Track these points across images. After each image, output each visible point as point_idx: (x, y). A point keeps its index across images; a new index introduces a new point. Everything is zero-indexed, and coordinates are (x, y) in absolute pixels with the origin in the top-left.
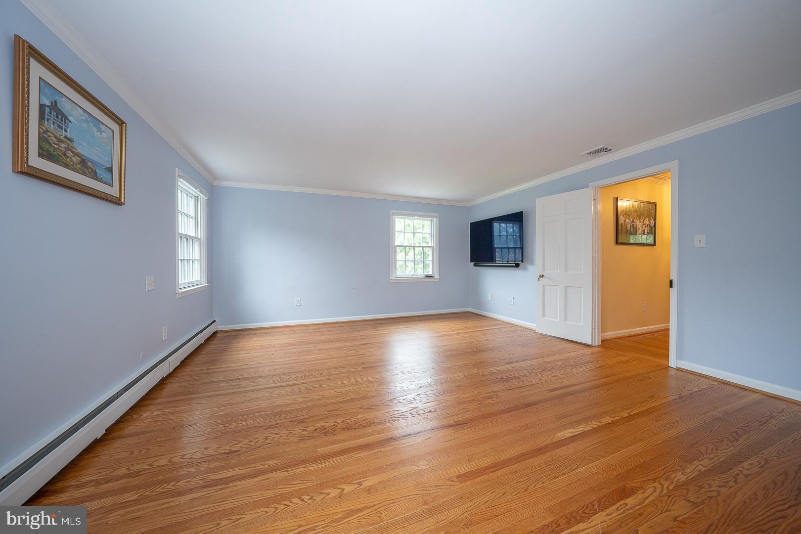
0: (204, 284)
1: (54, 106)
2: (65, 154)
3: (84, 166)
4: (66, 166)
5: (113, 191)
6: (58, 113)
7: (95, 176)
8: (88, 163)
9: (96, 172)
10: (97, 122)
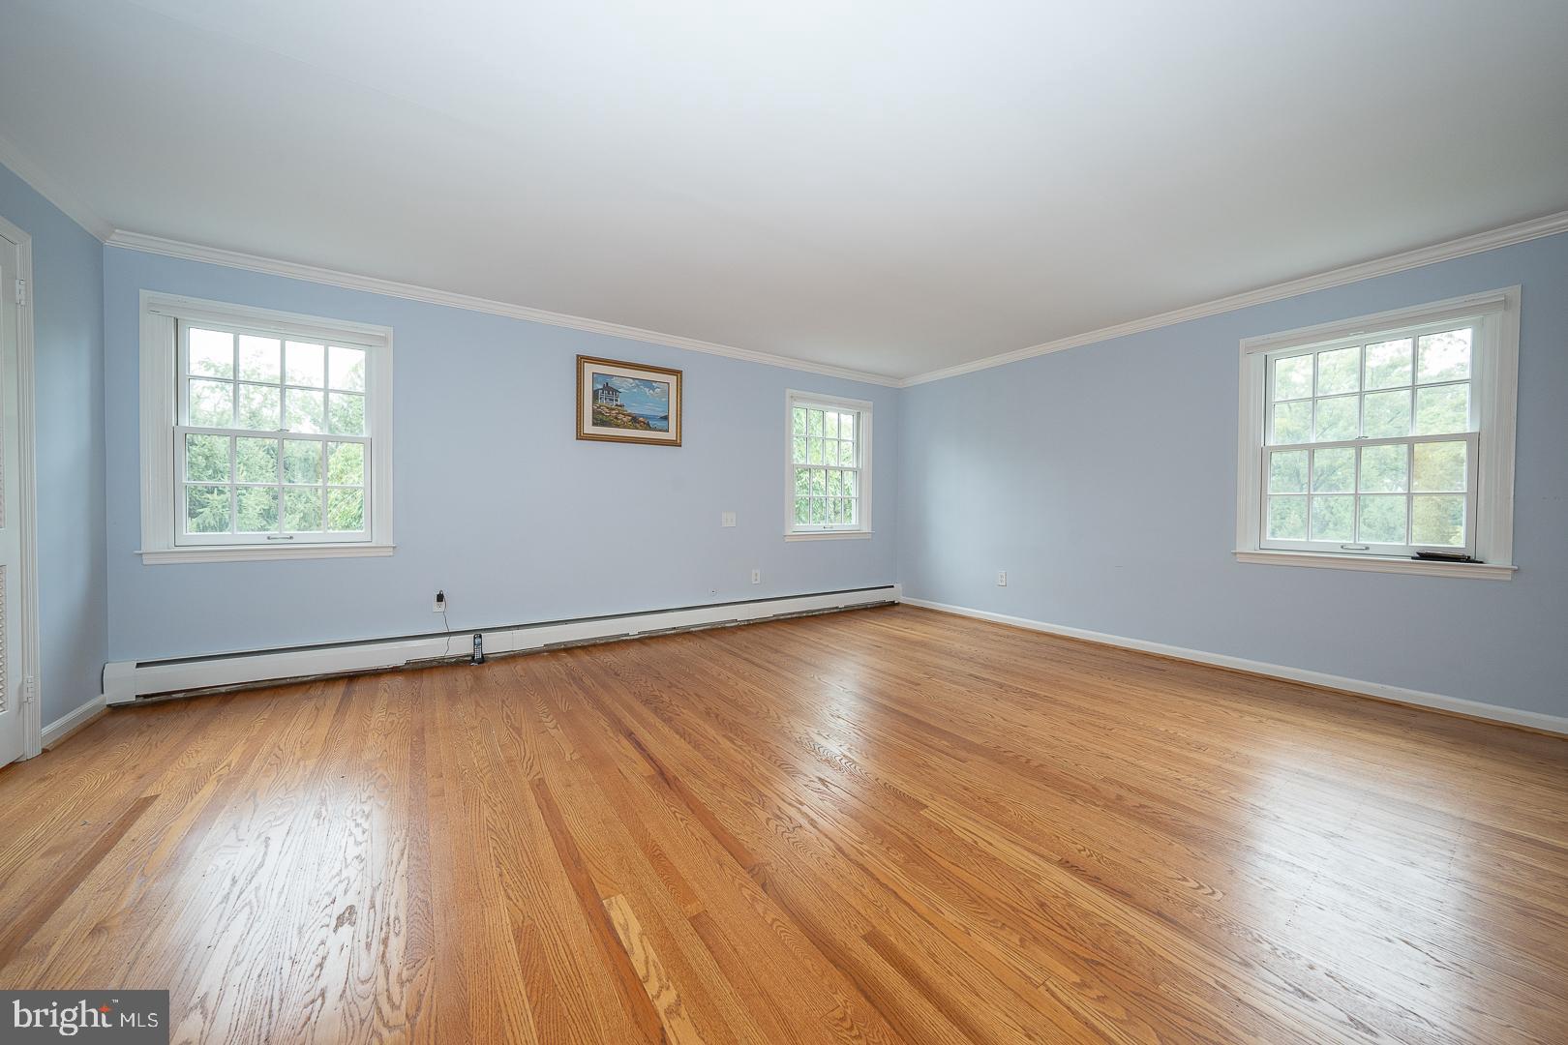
0: (866, 528)
1: (607, 388)
2: (616, 418)
3: (635, 421)
4: (618, 426)
5: (671, 435)
6: (610, 390)
7: (647, 427)
8: (641, 419)
9: (648, 424)
10: (649, 383)
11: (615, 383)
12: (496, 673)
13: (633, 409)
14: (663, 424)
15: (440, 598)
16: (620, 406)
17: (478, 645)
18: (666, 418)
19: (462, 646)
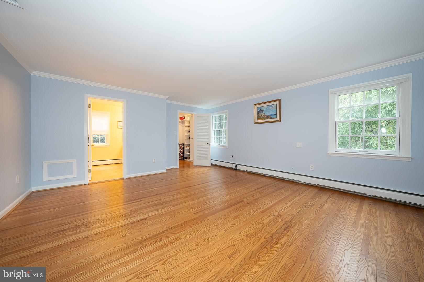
0: (404, 156)
2: (263, 117)
3: (268, 117)
4: (264, 119)
5: (278, 119)
6: (261, 110)
7: (271, 118)
8: (269, 116)
9: (271, 117)
10: (271, 106)
11: (262, 108)
12: (239, 173)
13: (267, 114)
14: (275, 116)
15: (233, 157)
16: (264, 114)
17: (236, 166)
18: (276, 114)
19: (234, 166)
